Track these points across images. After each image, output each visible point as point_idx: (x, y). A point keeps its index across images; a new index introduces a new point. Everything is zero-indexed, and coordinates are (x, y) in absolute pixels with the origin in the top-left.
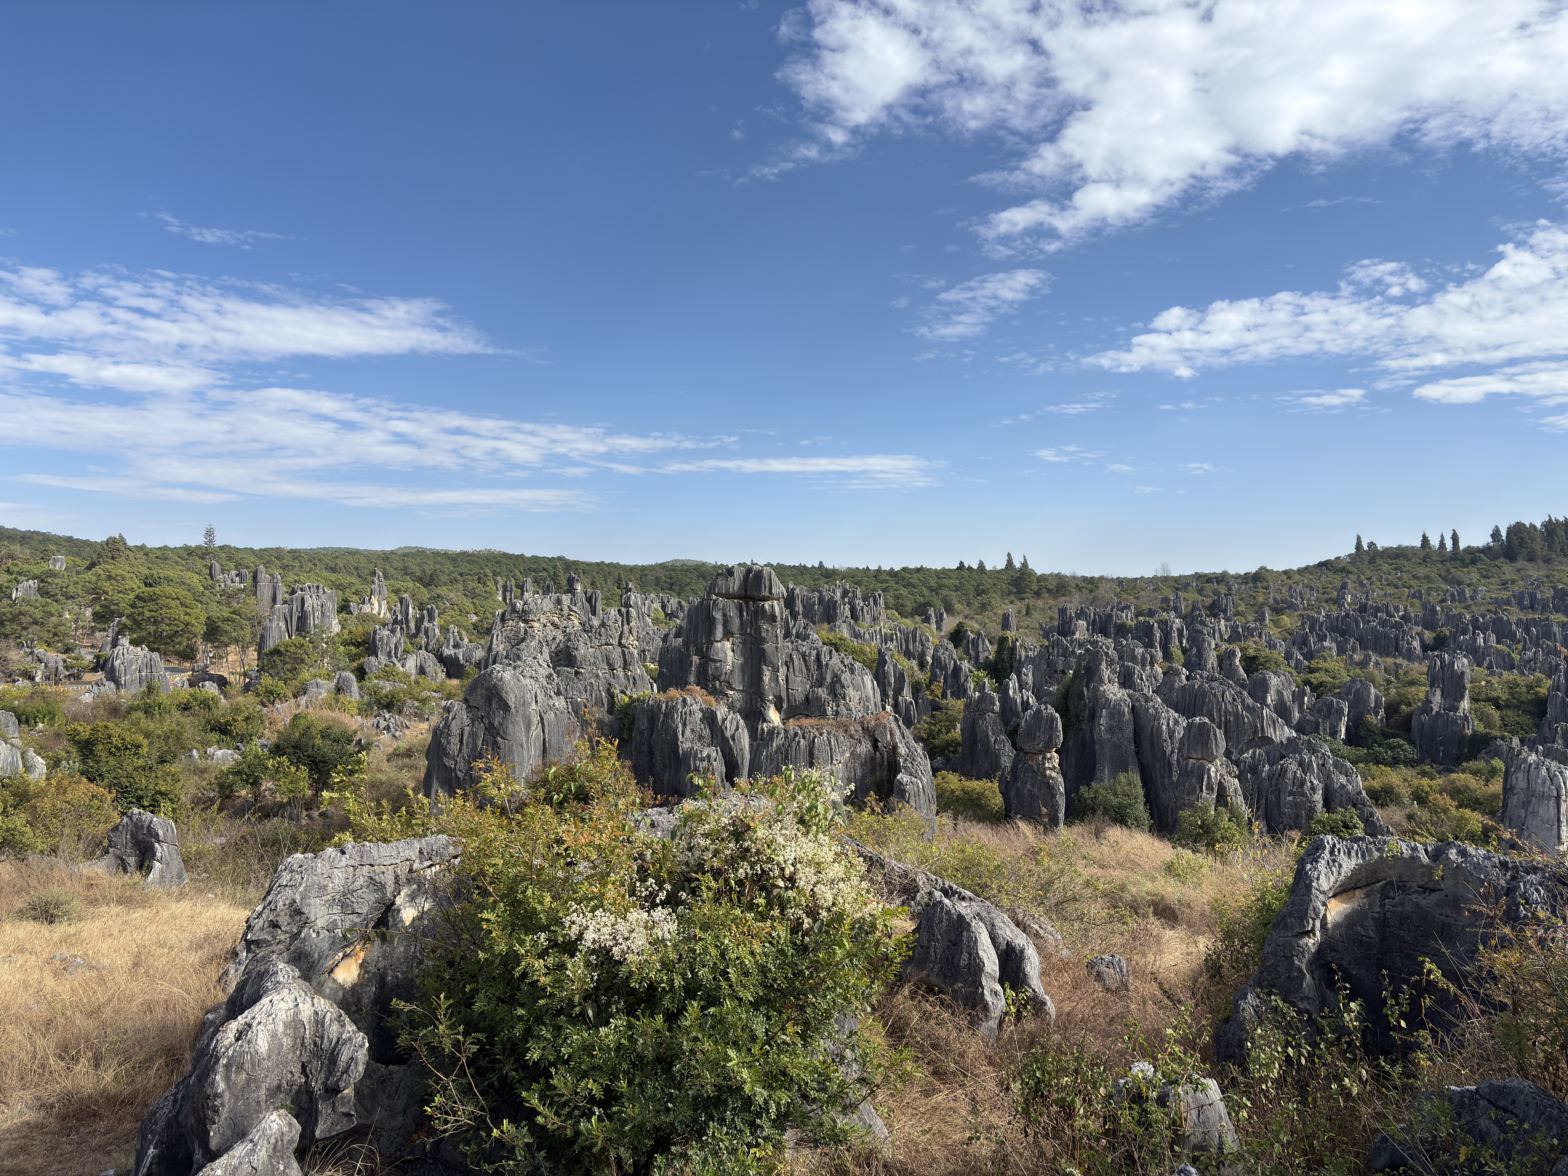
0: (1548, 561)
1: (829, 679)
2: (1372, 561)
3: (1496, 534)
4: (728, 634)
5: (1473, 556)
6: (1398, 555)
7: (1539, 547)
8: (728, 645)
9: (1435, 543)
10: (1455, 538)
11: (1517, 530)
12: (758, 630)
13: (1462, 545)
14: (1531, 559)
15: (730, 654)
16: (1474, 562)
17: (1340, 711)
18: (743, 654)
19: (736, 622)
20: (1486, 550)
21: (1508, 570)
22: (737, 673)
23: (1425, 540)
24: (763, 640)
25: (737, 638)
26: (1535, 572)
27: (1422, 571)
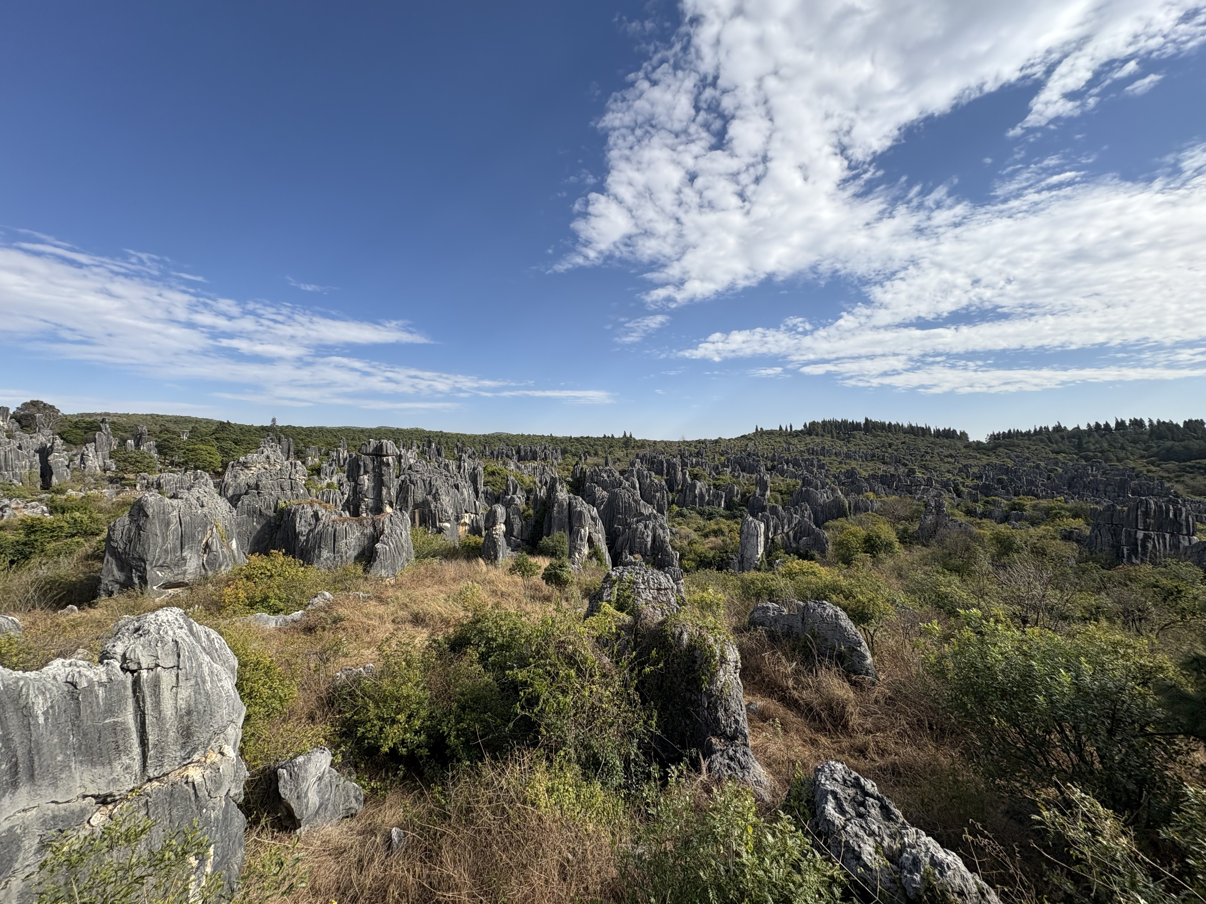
0: (823, 436)
1: (434, 491)
2: (761, 435)
3: (805, 426)
4: (366, 472)
5: (797, 434)
6: (771, 433)
7: (820, 431)
8: (366, 477)
9: (784, 429)
10: (791, 427)
11: (813, 424)
12: (381, 470)
13: (793, 430)
14: (817, 435)
15: (367, 481)
16: (797, 436)
17: (722, 496)
18: (374, 481)
19: (371, 466)
20: (801, 431)
21: (808, 439)
22: (370, 490)
23: (781, 428)
24: (383, 475)
25: (371, 474)
26: (818, 440)
27: (778, 440)
